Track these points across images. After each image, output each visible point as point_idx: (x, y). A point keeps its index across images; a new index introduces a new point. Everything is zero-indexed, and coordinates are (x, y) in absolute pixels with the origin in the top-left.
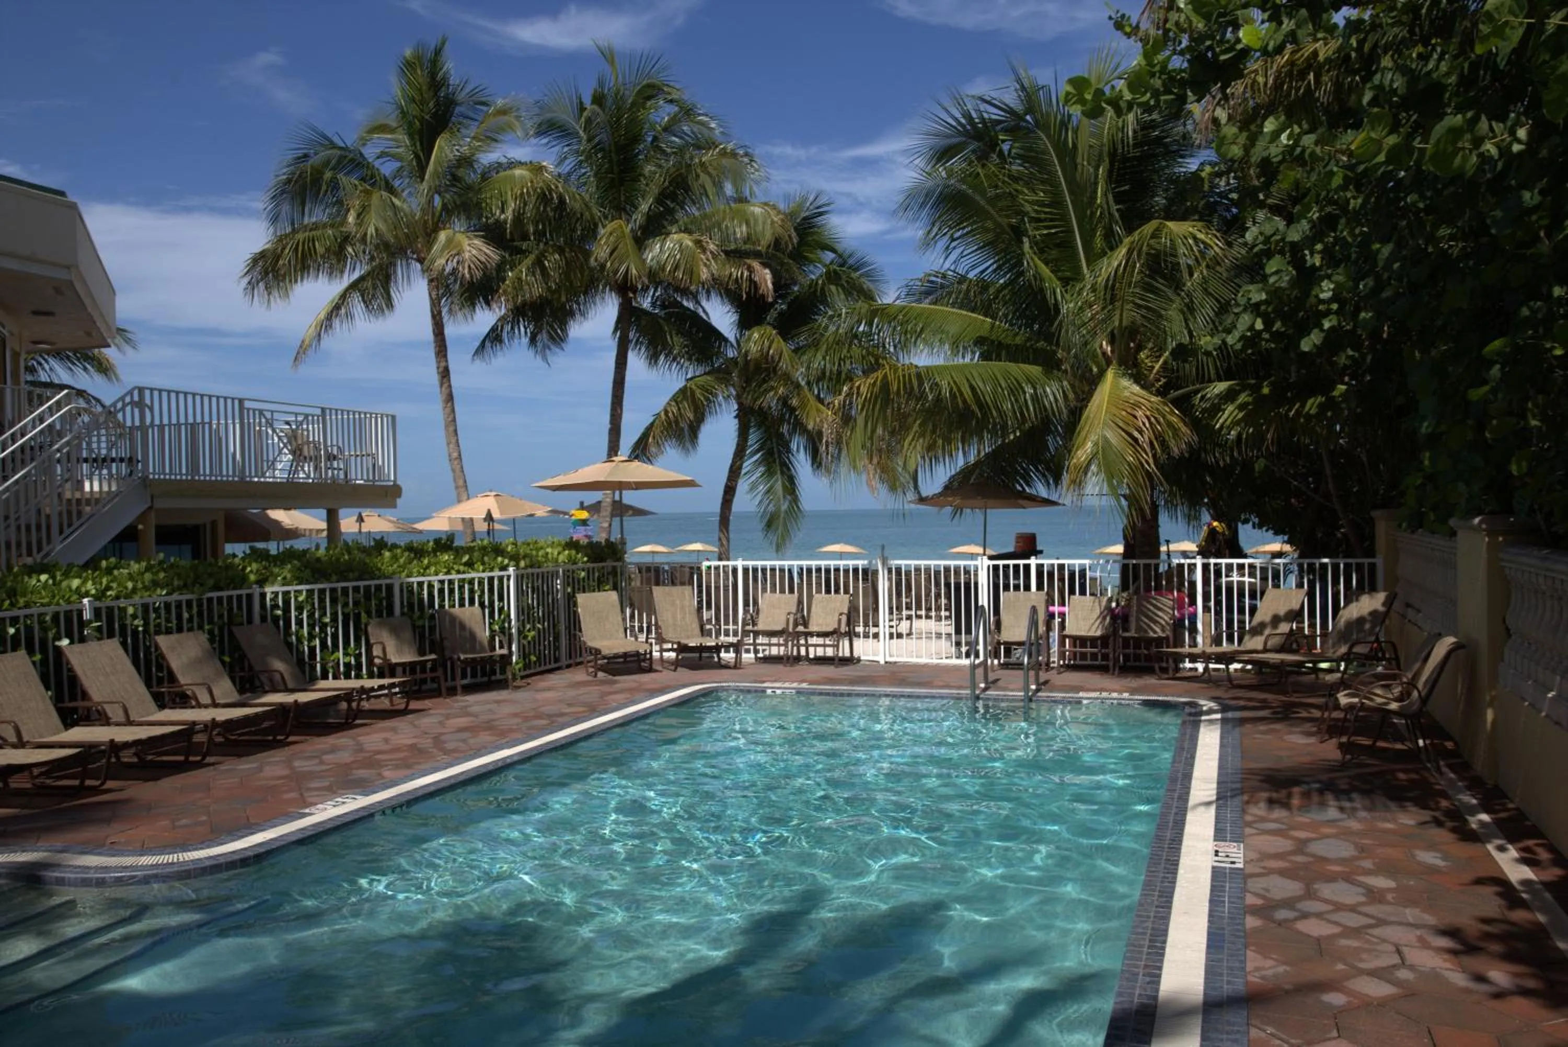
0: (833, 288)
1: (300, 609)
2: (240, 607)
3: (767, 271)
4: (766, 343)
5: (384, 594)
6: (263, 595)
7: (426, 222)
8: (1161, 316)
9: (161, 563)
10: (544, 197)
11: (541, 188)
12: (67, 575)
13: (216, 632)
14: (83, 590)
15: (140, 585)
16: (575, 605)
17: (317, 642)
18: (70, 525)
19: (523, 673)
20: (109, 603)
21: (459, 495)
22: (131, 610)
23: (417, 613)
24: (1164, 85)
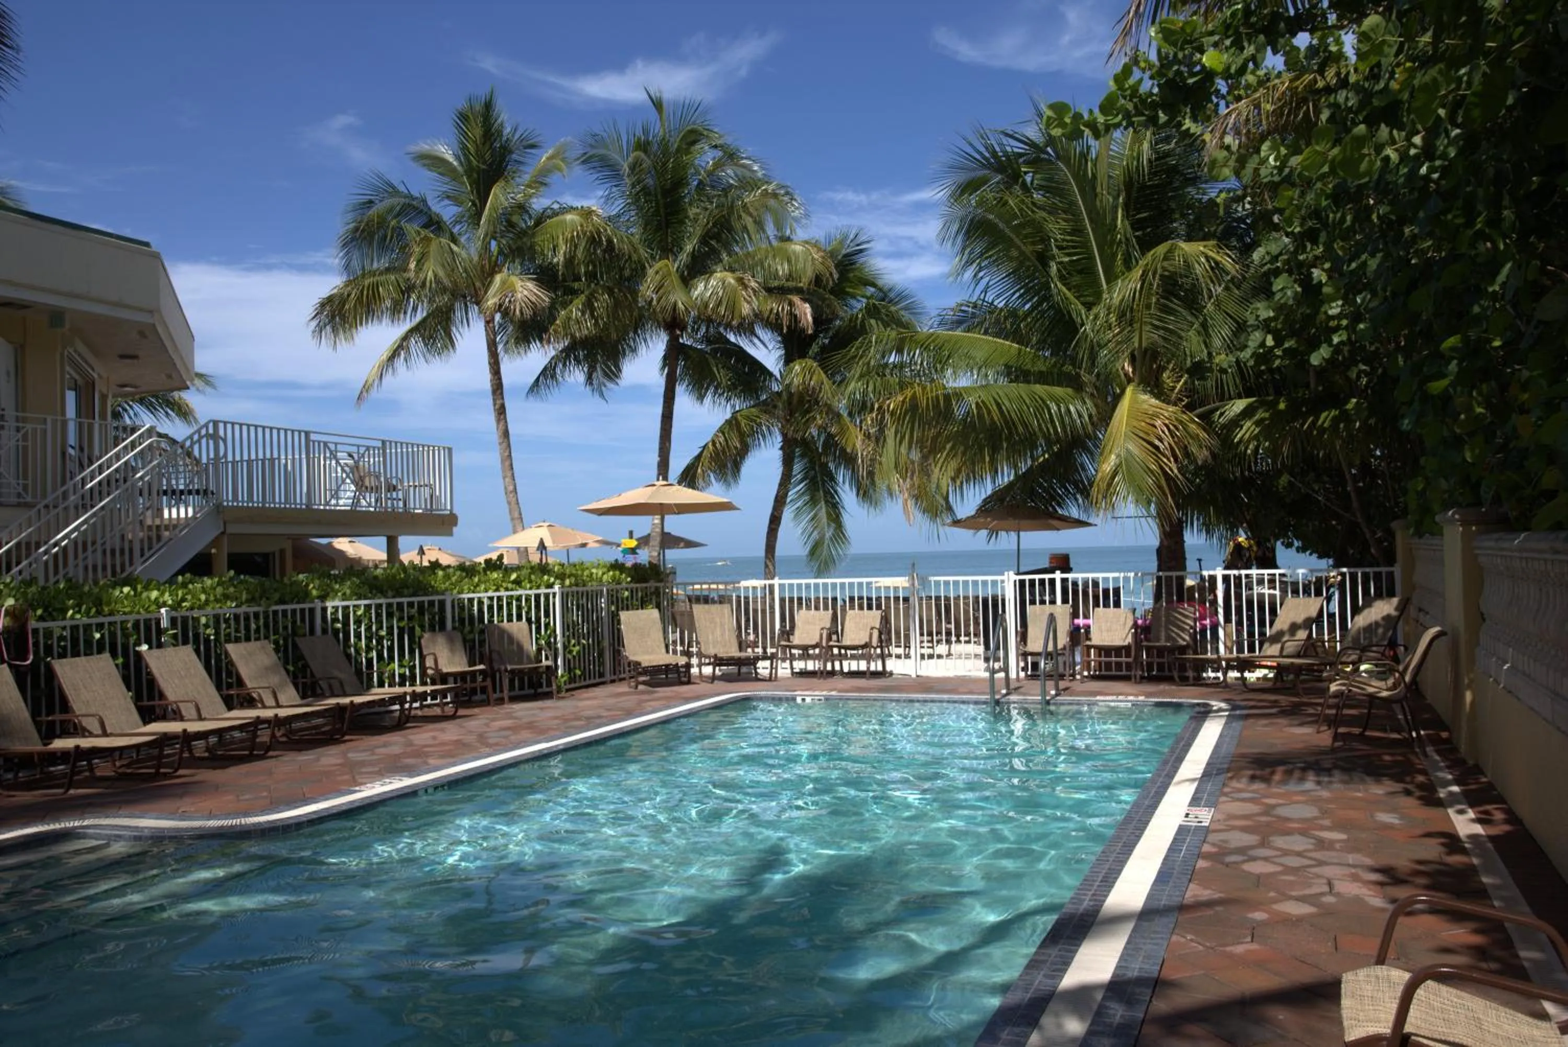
0: (873, 322)
1: (358, 622)
2: (303, 620)
3: (807, 305)
4: (808, 377)
5: (436, 609)
6: (324, 610)
7: (483, 267)
8: (1181, 338)
9: (231, 579)
10: (594, 240)
11: (591, 232)
12: (147, 588)
13: (281, 642)
14: (161, 600)
15: (212, 598)
16: (619, 622)
17: (374, 654)
18: (150, 548)
19: (568, 686)
20: (183, 613)
21: (514, 526)
22: (203, 620)
23: (467, 628)
24: (1136, 107)
